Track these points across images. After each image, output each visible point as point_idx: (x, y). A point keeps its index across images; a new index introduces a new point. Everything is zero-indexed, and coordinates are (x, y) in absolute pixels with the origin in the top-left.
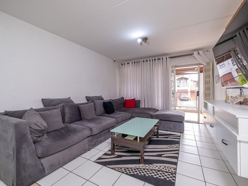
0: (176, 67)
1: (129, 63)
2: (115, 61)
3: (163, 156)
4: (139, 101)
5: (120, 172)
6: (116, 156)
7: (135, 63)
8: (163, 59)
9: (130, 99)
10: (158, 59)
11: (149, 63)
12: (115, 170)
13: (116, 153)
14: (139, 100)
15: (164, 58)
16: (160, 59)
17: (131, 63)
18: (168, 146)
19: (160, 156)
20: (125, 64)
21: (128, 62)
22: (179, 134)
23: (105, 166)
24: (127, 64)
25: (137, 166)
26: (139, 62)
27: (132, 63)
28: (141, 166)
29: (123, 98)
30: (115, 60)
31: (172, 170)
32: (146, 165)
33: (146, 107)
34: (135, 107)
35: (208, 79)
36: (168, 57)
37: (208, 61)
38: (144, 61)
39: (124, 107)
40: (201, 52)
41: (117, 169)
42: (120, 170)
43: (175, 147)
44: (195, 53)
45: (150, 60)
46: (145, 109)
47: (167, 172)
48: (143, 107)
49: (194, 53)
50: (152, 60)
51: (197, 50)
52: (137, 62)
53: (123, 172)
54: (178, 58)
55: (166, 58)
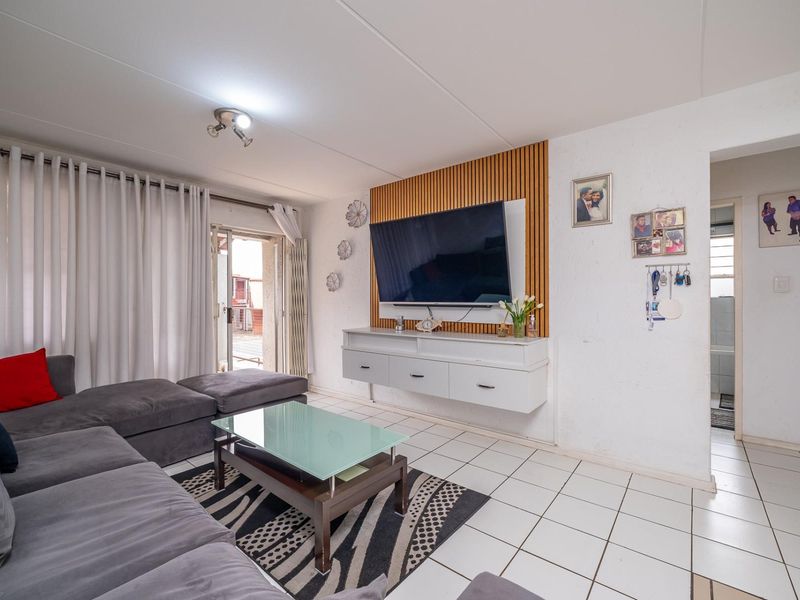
5: (422, 561)
10: (168, 187)
16: (177, 189)
25: (408, 523)
28: (408, 516)
31: (434, 481)
32: (411, 509)
34: (59, 397)
36: (207, 192)
37: (300, 236)
40: (289, 209)
41: (409, 565)
42: (416, 559)
44: (277, 212)
48: (88, 385)
49: (277, 205)
50: (143, 183)
51: (285, 201)
52: (48, 162)
53: (427, 555)
54: (228, 204)
55: (201, 194)
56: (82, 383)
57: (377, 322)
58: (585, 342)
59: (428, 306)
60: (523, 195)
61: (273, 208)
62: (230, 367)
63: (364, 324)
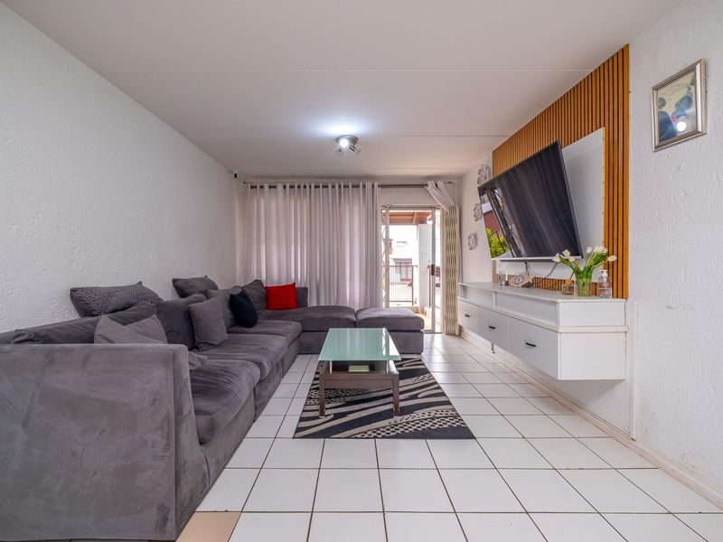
0: (391, 208)
1: (275, 187)
2: (236, 176)
3: (419, 396)
4: (305, 290)
5: (367, 438)
6: (332, 416)
7: (292, 187)
8: (364, 186)
9: (275, 285)
10: (353, 186)
11: (330, 193)
12: (356, 438)
13: (327, 412)
14: (303, 286)
15: (369, 185)
17: (280, 187)
18: (413, 379)
19: (415, 397)
20: (262, 187)
21: (273, 182)
22: (415, 356)
23: (328, 437)
24: (270, 187)
25: (391, 421)
26: (305, 187)
27: (285, 187)
28: (398, 419)
29: (259, 282)
30: (236, 172)
31: (450, 412)
32: (406, 417)
33: (322, 304)
34: (298, 306)
35: (452, 240)
36: (376, 184)
37: (453, 204)
38: (319, 187)
39: (267, 308)
40: (440, 184)
41: (359, 436)
42: (366, 436)
43: (426, 379)
44: (431, 184)
45: (334, 187)
46: (319, 308)
47: (447, 417)
48: (315, 305)
49: (429, 183)
50: (340, 187)
51: (435, 178)
52: (299, 187)
53: (375, 437)
54: (392, 189)
55: (373, 186)
56: (312, 302)
57: (498, 278)
58: (669, 307)
59: (526, 262)
60: (602, 124)
61: (427, 185)
62: (387, 306)
63: (488, 279)
